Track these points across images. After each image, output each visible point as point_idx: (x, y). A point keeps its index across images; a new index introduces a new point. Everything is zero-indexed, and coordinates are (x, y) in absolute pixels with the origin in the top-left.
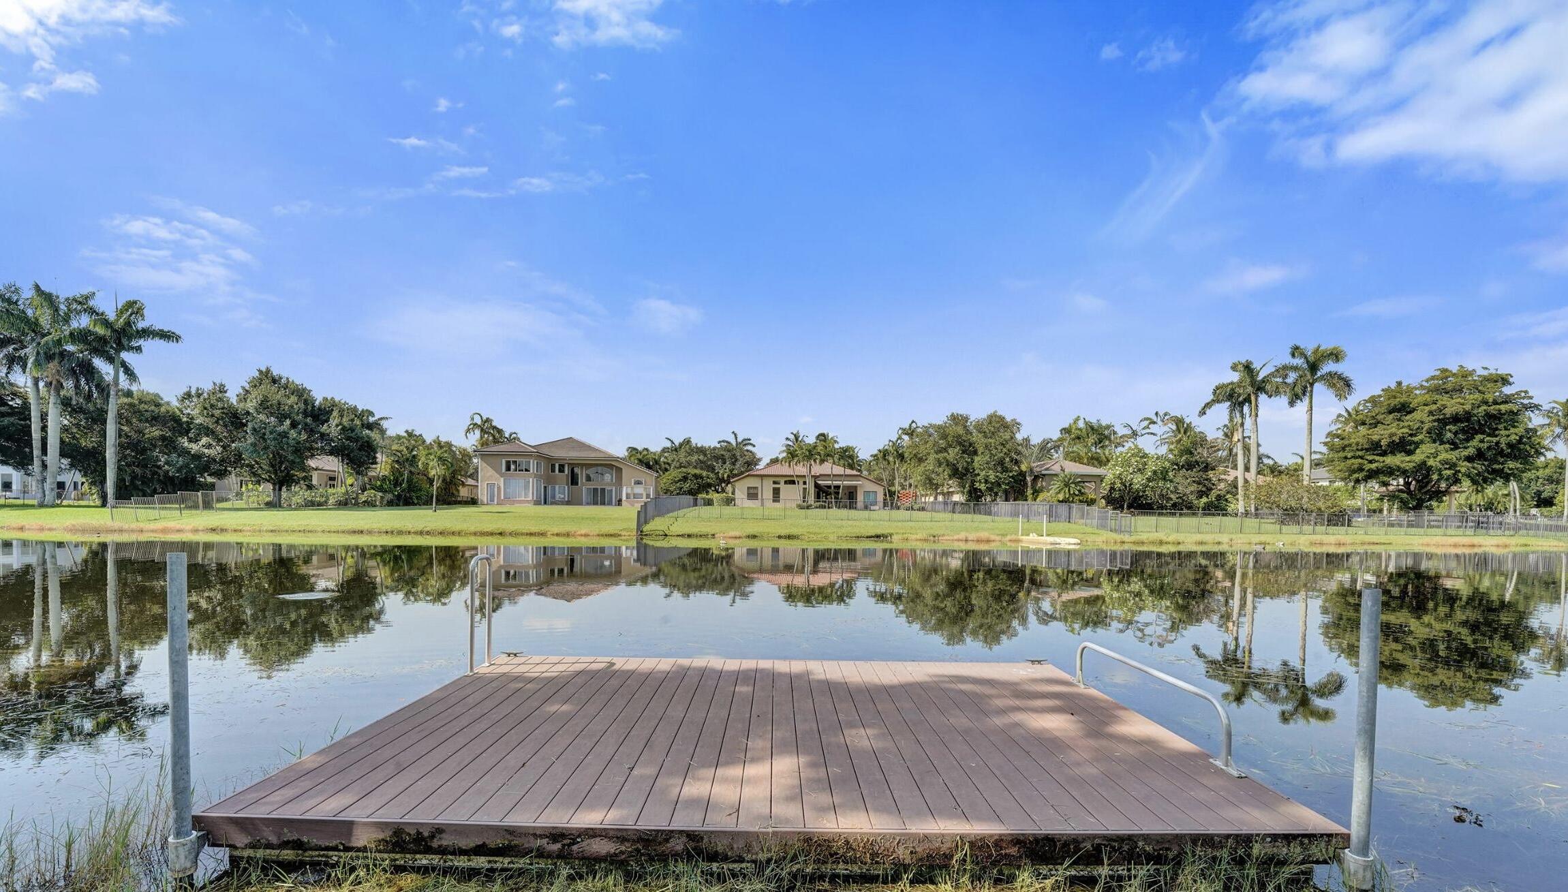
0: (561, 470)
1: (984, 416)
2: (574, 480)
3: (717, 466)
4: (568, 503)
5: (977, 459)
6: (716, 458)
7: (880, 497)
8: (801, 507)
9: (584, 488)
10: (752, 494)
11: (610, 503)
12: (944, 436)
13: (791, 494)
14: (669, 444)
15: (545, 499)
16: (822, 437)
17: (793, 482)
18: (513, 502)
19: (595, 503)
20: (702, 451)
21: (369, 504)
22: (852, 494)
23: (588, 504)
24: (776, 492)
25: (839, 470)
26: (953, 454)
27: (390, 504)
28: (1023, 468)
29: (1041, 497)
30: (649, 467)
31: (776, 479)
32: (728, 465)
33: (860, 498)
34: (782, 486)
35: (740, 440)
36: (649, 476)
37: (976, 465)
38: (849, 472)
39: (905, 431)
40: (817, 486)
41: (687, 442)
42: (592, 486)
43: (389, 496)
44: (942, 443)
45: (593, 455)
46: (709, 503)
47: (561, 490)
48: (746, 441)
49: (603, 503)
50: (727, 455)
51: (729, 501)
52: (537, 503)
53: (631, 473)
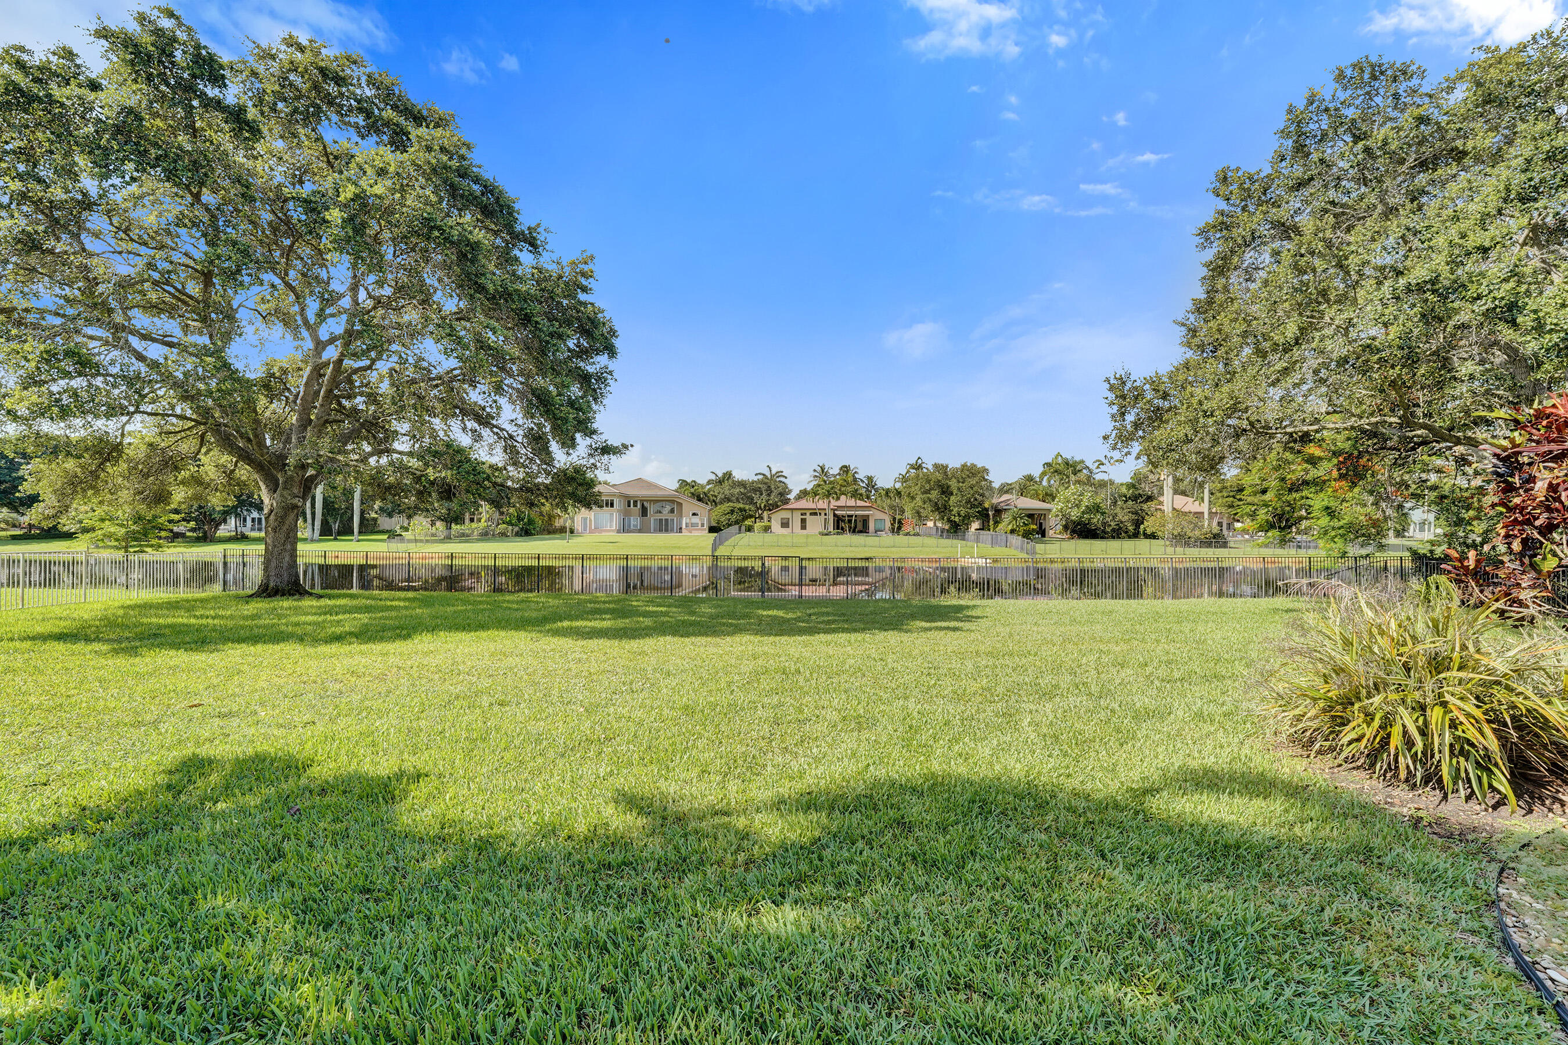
0: (635, 505)
1: (958, 466)
2: (644, 512)
3: (756, 497)
4: (640, 531)
5: (952, 498)
6: (755, 490)
7: (888, 525)
8: (823, 534)
9: (652, 518)
10: (785, 524)
11: (672, 531)
12: (928, 481)
13: (815, 525)
14: (713, 477)
15: (624, 529)
16: (845, 469)
17: (815, 514)
18: (601, 531)
19: (661, 531)
20: (742, 484)
21: (503, 535)
22: (865, 521)
23: (655, 531)
24: (803, 521)
25: (851, 502)
26: (934, 495)
27: (517, 534)
28: (986, 505)
29: (1000, 526)
30: (700, 500)
31: (803, 512)
32: (764, 497)
33: (872, 526)
34: (808, 517)
35: (774, 472)
36: (702, 509)
37: (951, 503)
38: (860, 503)
39: (912, 467)
40: (835, 515)
41: (728, 475)
42: (659, 516)
43: (516, 529)
44: (927, 487)
45: (660, 493)
46: (749, 529)
47: (635, 521)
48: (779, 474)
49: (667, 531)
50: (764, 487)
51: (767, 529)
52: (619, 532)
53: (690, 506)
